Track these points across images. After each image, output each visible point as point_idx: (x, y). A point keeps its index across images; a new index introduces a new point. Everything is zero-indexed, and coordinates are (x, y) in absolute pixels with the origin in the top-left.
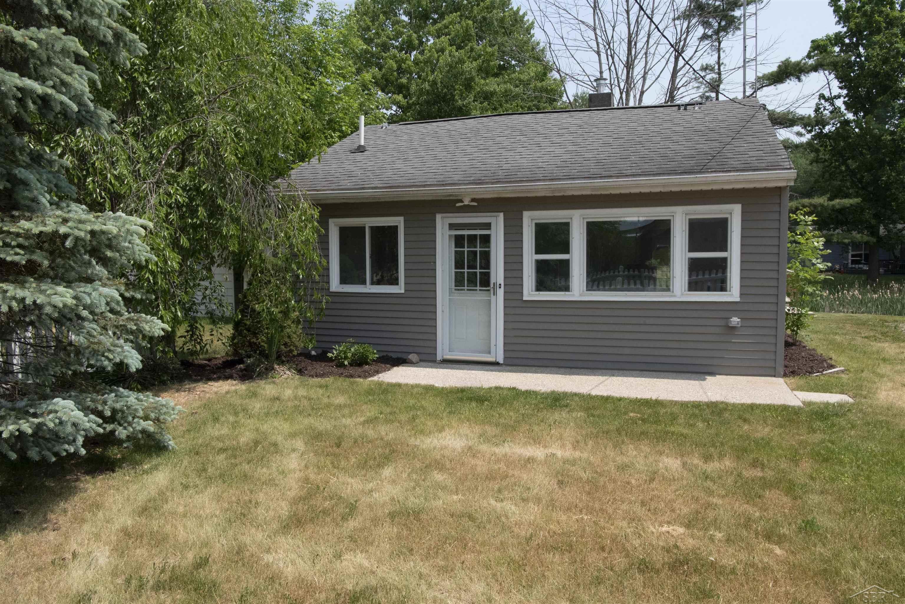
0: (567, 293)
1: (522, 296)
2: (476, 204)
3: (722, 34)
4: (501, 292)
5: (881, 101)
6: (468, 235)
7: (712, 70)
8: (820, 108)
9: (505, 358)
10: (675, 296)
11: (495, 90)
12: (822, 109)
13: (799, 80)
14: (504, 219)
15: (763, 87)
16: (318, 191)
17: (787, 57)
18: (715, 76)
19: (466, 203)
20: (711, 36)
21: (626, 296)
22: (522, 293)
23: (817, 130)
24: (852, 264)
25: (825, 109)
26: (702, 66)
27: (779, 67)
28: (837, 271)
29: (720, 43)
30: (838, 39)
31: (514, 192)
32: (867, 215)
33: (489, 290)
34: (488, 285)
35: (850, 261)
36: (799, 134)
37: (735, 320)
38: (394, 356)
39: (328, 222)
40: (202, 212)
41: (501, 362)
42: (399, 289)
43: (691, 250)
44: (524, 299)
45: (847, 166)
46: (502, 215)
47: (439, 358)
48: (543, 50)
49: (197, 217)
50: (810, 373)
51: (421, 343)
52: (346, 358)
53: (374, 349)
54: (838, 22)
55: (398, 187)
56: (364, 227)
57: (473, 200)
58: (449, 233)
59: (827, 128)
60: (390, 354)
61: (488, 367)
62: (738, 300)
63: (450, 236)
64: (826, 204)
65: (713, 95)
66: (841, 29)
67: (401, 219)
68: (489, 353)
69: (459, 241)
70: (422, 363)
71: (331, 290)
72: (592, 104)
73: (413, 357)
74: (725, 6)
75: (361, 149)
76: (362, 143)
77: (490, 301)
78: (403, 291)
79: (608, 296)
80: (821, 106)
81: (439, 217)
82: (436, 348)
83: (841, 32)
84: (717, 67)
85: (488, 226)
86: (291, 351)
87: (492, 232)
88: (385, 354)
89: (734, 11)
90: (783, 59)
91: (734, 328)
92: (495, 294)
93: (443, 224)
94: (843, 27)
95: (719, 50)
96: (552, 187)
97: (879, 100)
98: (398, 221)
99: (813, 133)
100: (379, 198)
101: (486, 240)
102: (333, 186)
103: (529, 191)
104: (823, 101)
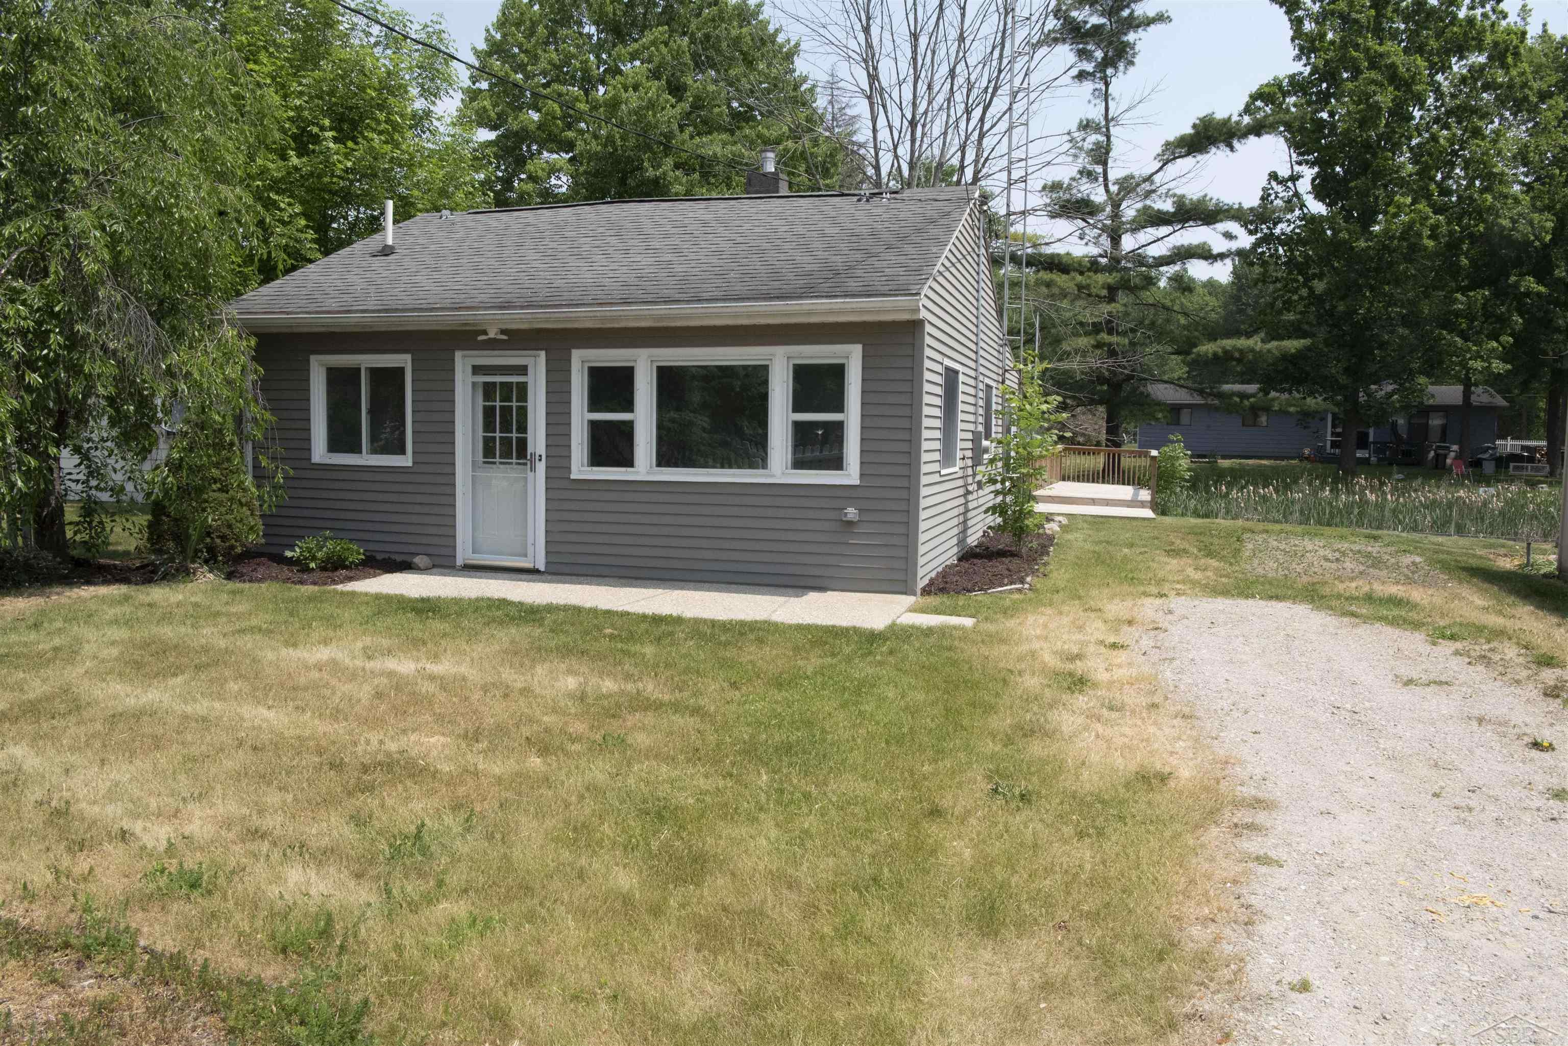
0: (629, 469)
1: (570, 473)
2: (504, 337)
3: (1110, 71)
4: (541, 467)
5: (1356, 187)
6: (501, 383)
7: (1097, 129)
8: (1269, 195)
9: (548, 563)
10: (773, 476)
11: (715, 154)
12: (1273, 197)
13: (1232, 149)
14: (547, 360)
15: (1175, 158)
16: (288, 313)
17: (1210, 112)
18: (1102, 138)
19: (492, 335)
20: (1092, 74)
21: (708, 475)
22: (569, 469)
23: (1265, 231)
24: (1332, 447)
25: (1276, 197)
26: (1081, 121)
27: (1194, 126)
28: (1306, 458)
29: (1107, 85)
30: (1297, 85)
31: (547, 321)
32: (1334, 369)
33: (525, 464)
34: (525, 457)
35: (1329, 444)
36: (1229, 236)
37: (851, 513)
38: (399, 558)
39: (308, 361)
40: (56, 339)
41: (542, 569)
42: (405, 461)
43: (796, 409)
44: (572, 477)
45: (1311, 289)
46: (543, 354)
47: (459, 562)
48: (812, 90)
49: (49, 347)
50: (969, 591)
51: (435, 541)
52: (314, 558)
53: (360, 547)
54: (1298, 58)
55: (396, 310)
56: (359, 370)
57: (503, 332)
58: (471, 379)
59: (1280, 226)
60: (393, 557)
61: (524, 576)
62: (858, 482)
63: (474, 384)
64: (1258, 348)
65: (1099, 169)
66: (1301, 68)
67: (408, 358)
68: (526, 556)
69: (489, 390)
70: (435, 570)
71: (313, 461)
72: (751, 189)
73: (418, 560)
74: (1114, 26)
75: (387, 251)
76: (390, 242)
77: (526, 478)
78: (410, 464)
79: (688, 474)
80: (1271, 191)
81: (458, 355)
82: (454, 547)
83: (1302, 73)
84: (1103, 123)
85: (522, 370)
86: (232, 547)
87: (529, 379)
88: (386, 556)
89: (1125, 34)
90: (1202, 115)
91: (850, 523)
92: (533, 469)
93: (464, 364)
94: (1305, 65)
95: (1106, 97)
96: (598, 314)
97: (1353, 184)
98: (403, 360)
99: (1259, 235)
100: (371, 327)
101: (522, 389)
102: (312, 307)
103: (570, 320)
104: (1274, 184)
